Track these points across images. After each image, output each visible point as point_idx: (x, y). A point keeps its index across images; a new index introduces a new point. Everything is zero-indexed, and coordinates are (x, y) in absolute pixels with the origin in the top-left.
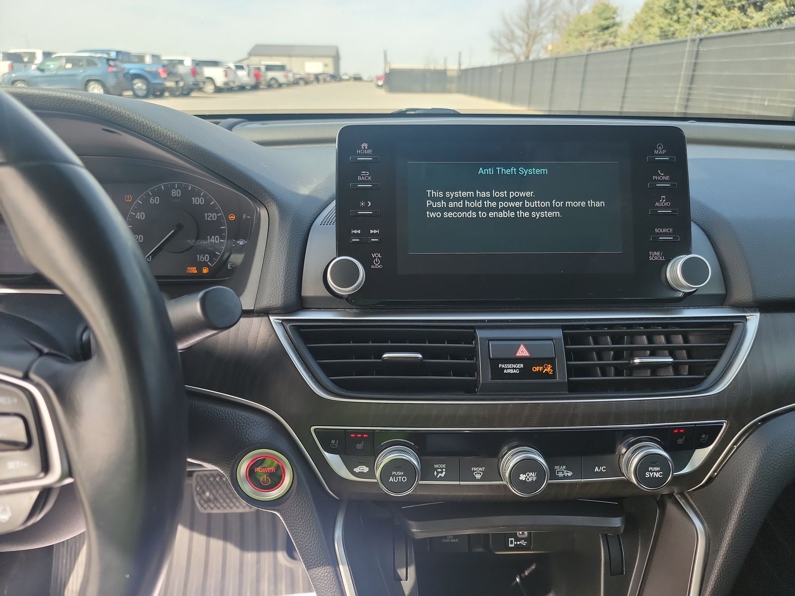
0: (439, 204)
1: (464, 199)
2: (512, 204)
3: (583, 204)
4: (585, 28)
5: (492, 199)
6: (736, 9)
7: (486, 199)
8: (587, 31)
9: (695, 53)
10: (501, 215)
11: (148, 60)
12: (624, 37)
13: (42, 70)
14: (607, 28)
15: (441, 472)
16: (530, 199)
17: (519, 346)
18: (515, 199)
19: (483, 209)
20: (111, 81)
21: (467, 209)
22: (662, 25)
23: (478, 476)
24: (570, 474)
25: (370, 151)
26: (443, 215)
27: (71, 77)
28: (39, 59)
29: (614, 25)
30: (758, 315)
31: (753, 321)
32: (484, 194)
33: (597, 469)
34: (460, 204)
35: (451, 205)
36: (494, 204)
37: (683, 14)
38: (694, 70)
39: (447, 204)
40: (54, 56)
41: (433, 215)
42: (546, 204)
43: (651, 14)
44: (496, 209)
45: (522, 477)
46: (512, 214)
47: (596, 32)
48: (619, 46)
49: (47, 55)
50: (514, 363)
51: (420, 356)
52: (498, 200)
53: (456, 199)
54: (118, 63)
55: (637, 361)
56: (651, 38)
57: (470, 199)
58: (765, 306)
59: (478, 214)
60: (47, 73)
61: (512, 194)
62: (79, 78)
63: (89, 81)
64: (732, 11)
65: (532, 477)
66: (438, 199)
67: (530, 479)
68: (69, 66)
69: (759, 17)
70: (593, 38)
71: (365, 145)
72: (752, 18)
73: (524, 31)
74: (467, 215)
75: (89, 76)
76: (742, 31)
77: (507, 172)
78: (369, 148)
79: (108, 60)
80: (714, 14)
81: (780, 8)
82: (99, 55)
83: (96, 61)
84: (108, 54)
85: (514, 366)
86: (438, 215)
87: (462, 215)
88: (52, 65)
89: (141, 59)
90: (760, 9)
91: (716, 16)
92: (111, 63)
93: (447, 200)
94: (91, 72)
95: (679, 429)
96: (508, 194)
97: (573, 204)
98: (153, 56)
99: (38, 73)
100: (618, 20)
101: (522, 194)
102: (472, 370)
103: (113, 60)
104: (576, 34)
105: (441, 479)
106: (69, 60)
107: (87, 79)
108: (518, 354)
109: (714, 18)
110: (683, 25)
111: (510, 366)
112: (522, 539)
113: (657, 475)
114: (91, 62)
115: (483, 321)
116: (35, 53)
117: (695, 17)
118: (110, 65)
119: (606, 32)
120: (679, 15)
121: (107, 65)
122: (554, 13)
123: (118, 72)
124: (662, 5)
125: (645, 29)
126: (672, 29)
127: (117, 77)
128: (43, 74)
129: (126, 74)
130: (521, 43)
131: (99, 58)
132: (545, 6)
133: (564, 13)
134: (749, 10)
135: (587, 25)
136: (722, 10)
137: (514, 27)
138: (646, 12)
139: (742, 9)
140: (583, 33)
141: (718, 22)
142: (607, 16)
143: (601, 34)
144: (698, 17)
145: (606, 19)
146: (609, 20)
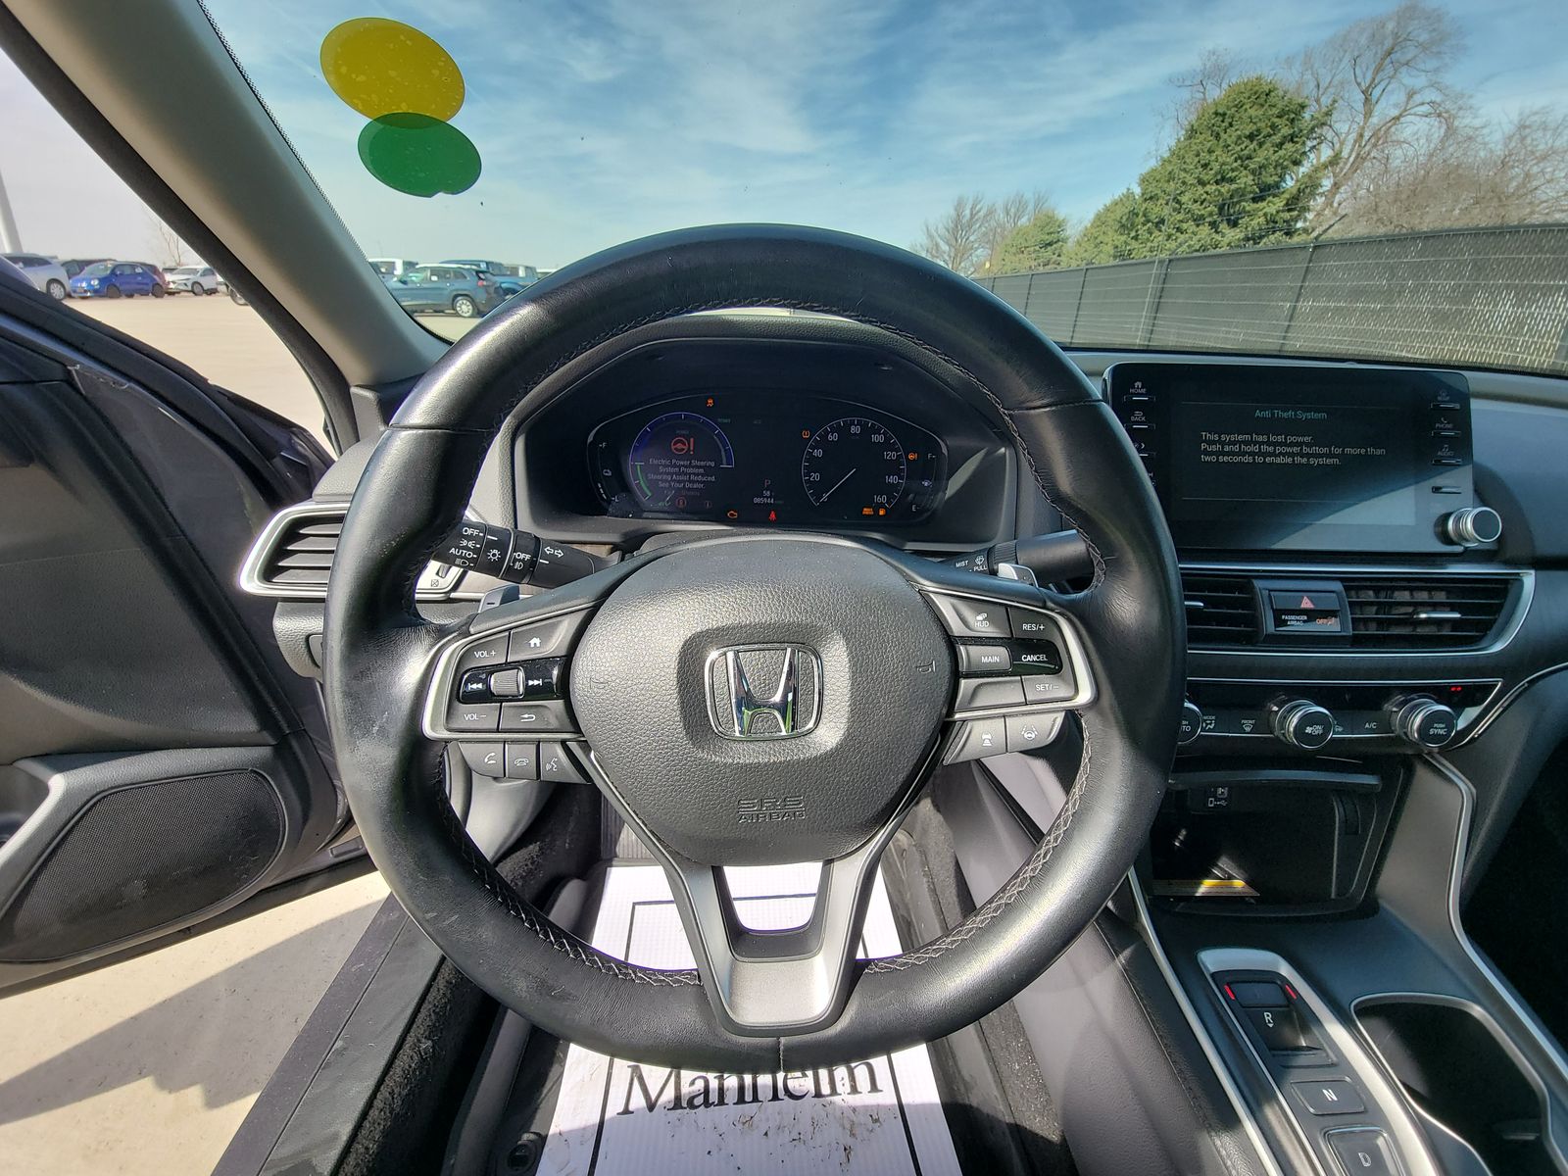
0: (1214, 448)
1: (1240, 443)
2: (1289, 450)
3: (1363, 451)
4: (1025, 244)
5: (1269, 443)
6: (1206, 224)
7: (1263, 443)
8: (1026, 247)
9: (1163, 276)
10: (1279, 460)
11: (522, 273)
12: (1071, 255)
13: (404, 283)
14: (1050, 244)
15: (1210, 724)
16: (1308, 445)
17: (1303, 597)
18: (1292, 445)
19: (1260, 454)
20: (481, 298)
21: (1244, 454)
22: (1116, 242)
23: (1248, 729)
24: (1340, 729)
25: (1144, 391)
26: (1218, 459)
27: (435, 290)
28: (399, 270)
29: (1059, 241)
30: (1533, 572)
31: (1529, 579)
32: (1261, 438)
33: (1367, 726)
34: (1236, 448)
35: (1227, 448)
36: (1271, 449)
37: (1142, 231)
38: (1160, 297)
39: (1223, 448)
40: (417, 267)
41: (1208, 458)
42: (1325, 450)
43: (1103, 228)
44: (1273, 454)
45: (1309, 730)
46: (1290, 460)
47: (1037, 248)
48: (1064, 266)
49: (410, 265)
50: (1298, 615)
51: (1202, 604)
52: (1275, 444)
53: (1231, 443)
54: (488, 275)
55: (1423, 616)
56: (1105, 258)
57: (1247, 443)
58: (1541, 564)
59: (1254, 459)
60: (410, 286)
61: (1291, 439)
62: (446, 292)
63: (456, 296)
64: (1201, 227)
65: (1317, 730)
66: (1214, 442)
67: (1317, 733)
68: (434, 278)
69: (1233, 235)
70: (1034, 256)
71: (1138, 384)
73: (950, 245)
74: (1243, 459)
75: (457, 290)
76: (1212, 252)
77: (1285, 415)
78: (1142, 387)
79: (477, 272)
80: (1178, 229)
81: (1258, 223)
82: (467, 267)
83: (465, 273)
84: (479, 266)
85: (1298, 618)
86: (1213, 459)
87: (1238, 459)
88: (415, 277)
89: (514, 271)
90: (1234, 224)
91: (1182, 233)
92: (481, 275)
93: (1223, 444)
94: (460, 285)
95: (1456, 686)
96: (1286, 439)
97: (1352, 451)
98: (527, 268)
99: (401, 285)
100: (1062, 235)
101: (1300, 439)
102: (1254, 621)
103: (482, 272)
104: (1014, 250)
105: (1210, 730)
106: (434, 271)
107: (455, 293)
108: (1302, 606)
109: (1178, 234)
110: (1142, 243)
111: (1293, 617)
112: (1222, 799)
113: (1442, 732)
114: (459, 274)
115: (1258, 571)
116: (394, 263)
117: (1157, 233)
118: (480, 278)
119: (1049, 248)
120: (1137, 231)
121: (477, 278)
122: (987, 225)
123: (488, 286)
124: (1118, 219)
125: (1096, 247)
126: (1128, 248)
127: (487, 292)
128: (405, 287)
129: (496, 288)
130: (947, 258)
131: (468, 270)
132: (976, 217)
133: (999, 225)
134: (1221, 226)
135: (1026, 240)
136: (1190, 226)
137: (939, 240)
138: (1098, 226)
139: (1214, 225)
140: (1022, 249)
141: (1183, 240)
142: (1052, 230)
143: (1043, 250)
144: (1159, 233)
145: (1049, 233)
146: (1054, 235)
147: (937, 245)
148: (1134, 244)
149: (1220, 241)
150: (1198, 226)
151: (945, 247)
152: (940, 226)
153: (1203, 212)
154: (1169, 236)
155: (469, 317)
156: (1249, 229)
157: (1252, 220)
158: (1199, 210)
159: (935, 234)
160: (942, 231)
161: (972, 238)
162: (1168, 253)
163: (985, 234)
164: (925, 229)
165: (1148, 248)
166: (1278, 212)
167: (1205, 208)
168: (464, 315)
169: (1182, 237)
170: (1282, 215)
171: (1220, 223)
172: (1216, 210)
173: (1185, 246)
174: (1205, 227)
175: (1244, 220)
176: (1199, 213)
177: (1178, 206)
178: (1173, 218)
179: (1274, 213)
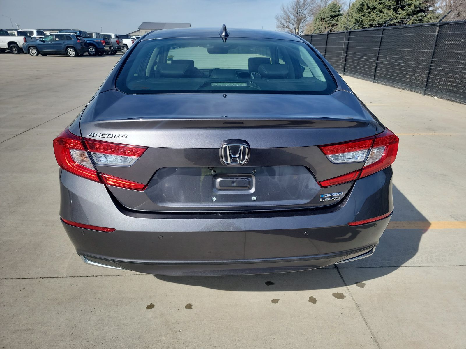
4: (324, 17)
8: (324, 18)
11: (94, 36)
13: (43, 41)
14: (336, 16)
20: (79, 47)
22: (356, 17)
27: (59, 45)
29: (339, 15)
37: (366, 12)
38: (348, 46)
47: (329, 19)
54: (81, 37)
60: (46, 43)
62: (63, 46)
63: (68, 47)
68: (57, 39)
69: (403, 13)
70: (327, 22)
72: (399, 14)
73: (295, 16)
75: (68, 44)
79: (77, 36)
80: (381, 12)
83: (71, 37)
84: (76, 33)
89: (91, 35)
94: (68, 42)
98: (96, 33)
99: (42, 43)
100: (341, 12)
103: (79, 36)
104: (319, 20)
106: (57, 36)
107: (66, 46)
110: (366, 18)
114: (68, 37)
116: (33, 31)
117: (372, 13)
118: (78, 39)
119: (335, 18)
120: (364, 12)
121: (76, 39)
122: (312, 5)
123: (82, 42)
124: (357, 7)
126: (361, 20)
127: (81, 45)
128: (44, 43)
129: (85, 43)
130: (294, 22)
131: (72, 35)
132: (306, 2)
133: (318, 6)
135: (324, 15)
136: (385, 10)
139: (395, 10)
140: (322, 19)
141: (383, 16)
142: (336, 10)
143: (332, 20)
144: (373, 13)
145: (334, 12)
146: (336, 12)
147: (288, 16)
148: (363, 18)
149: (397, 17)
150: (389, 10)
151: (292, 17)
152: (290, 7)
154: (377, 15)
155: (74, 57)
156: (408, 11)
157: (409, 8)
158: (388, 3)
159: (287, 11)
160: (291, 9)
161: (305, 12)
162: (377, 22)
163: (311, 10)
164: (282, 8)
165: (368, 20)
166: (420, 4)
167: (391, 2)
168: (71, 56)
169: (382, 15)
171: (398, 9)
172: (395, 3)
173: (383, 19)
174: (391, 10)
175: (406, 8)
176: (389, 5)
177: (380, 2)
178: (378, 7)
179: (418, 4)
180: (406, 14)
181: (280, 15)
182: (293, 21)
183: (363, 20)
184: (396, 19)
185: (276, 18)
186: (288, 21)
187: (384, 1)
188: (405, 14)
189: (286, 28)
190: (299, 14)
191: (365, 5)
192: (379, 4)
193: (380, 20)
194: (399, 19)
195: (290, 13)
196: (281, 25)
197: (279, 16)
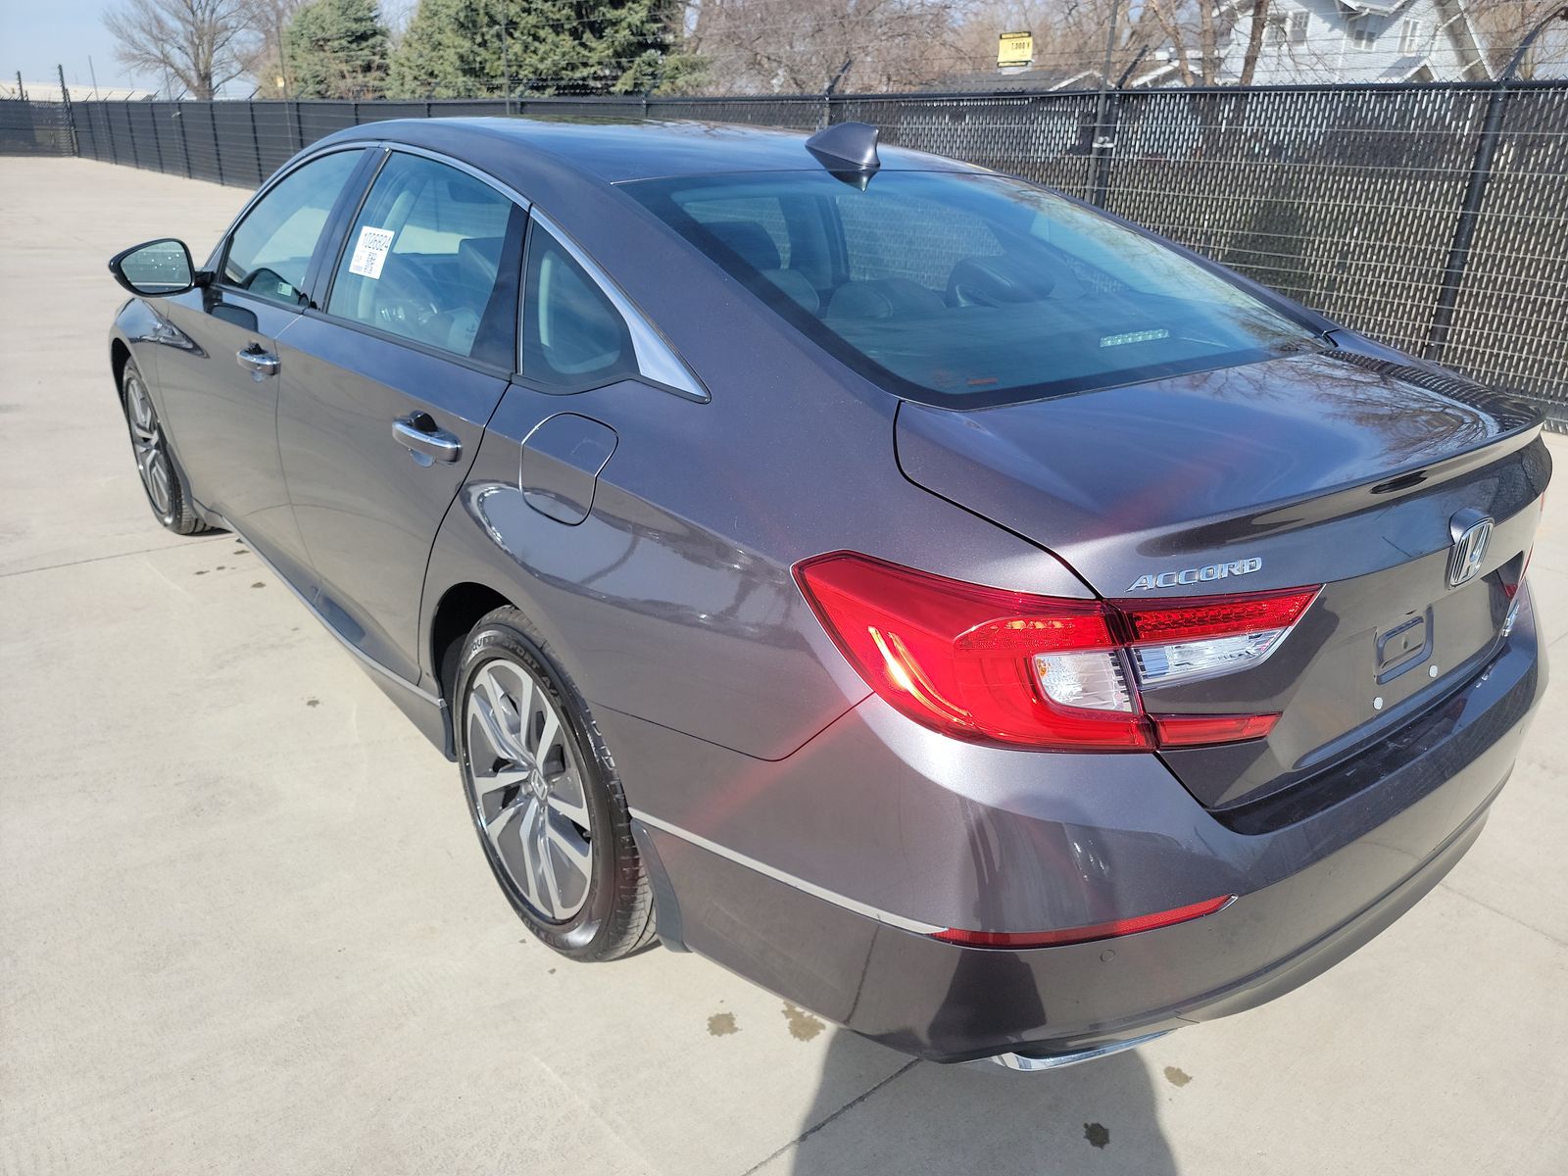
4: (320, 34)
6: (567, 33)
8: (326, 40)
12: (399, 59)
14: (364, 37)
22: (461, 50)
29: (375, 34)
37: (490, 35)
43: (437, 24)
47: (344, 42)
64: (562, 37)
69: (600, 49)
70: (342, 54)
72: (591, 50)
80: (536, 38)
81: (625, 36)
90: (598, 35)
91: (541, 42)
100: (379, 25)
109: (537, 44)
110: (494, 53)
117: (509, 40)
119: (364, 44)
120: (483, 35)
124: (453, 14)
125: (434, 49)
126: (478, 59)
130: (184, 44)
134: (585, 36)
135: (323, 29)
136: (545, 33)
137: (158, 10)
138: (429, 18)
139: (575, 34)
140: (319, 44)
141: (545, 52)
142: (360, 14)
143: (354, 46)
144: (513, 41)
145: (358, 20)
146: (364, 23)
147: (159, 21)
148: (484, 54)
149: (589, 57)
150: (558, 34)
151: (174, 24)
153: (558, 16)
154: (526, 48)
156: (616, 43)
157: (617, 32)
158: (553, 13)
161: (222, 10)
162: (531, 70)
165: (502, 62)
166: (642, 23)
167: (559, 10)
169: (542, 48)
170: (648, 26)
171: (583, 32)
172: (573, 14)
173: (548, 62)
174: (566, 37)
175: (608, 31)
176: (555, 17)
177: (525, 4)
178: (524, 22)
179: (639, 24)
180: (611, 50)
181: (123, 15)
182: (182, 42)
183: (486, 61)
184: (585, 65)
185: (106, 23)
186: (160, 36)
187: (538, 4)
188: (610, 52)
189: (157, 64)
190: (199, 12)
191: (482, 12)
192: (523, 12)
193: (541, 66)
194: (592, 66)
195: (163, 9)
196: (136, 52)
197: (120, 17)
